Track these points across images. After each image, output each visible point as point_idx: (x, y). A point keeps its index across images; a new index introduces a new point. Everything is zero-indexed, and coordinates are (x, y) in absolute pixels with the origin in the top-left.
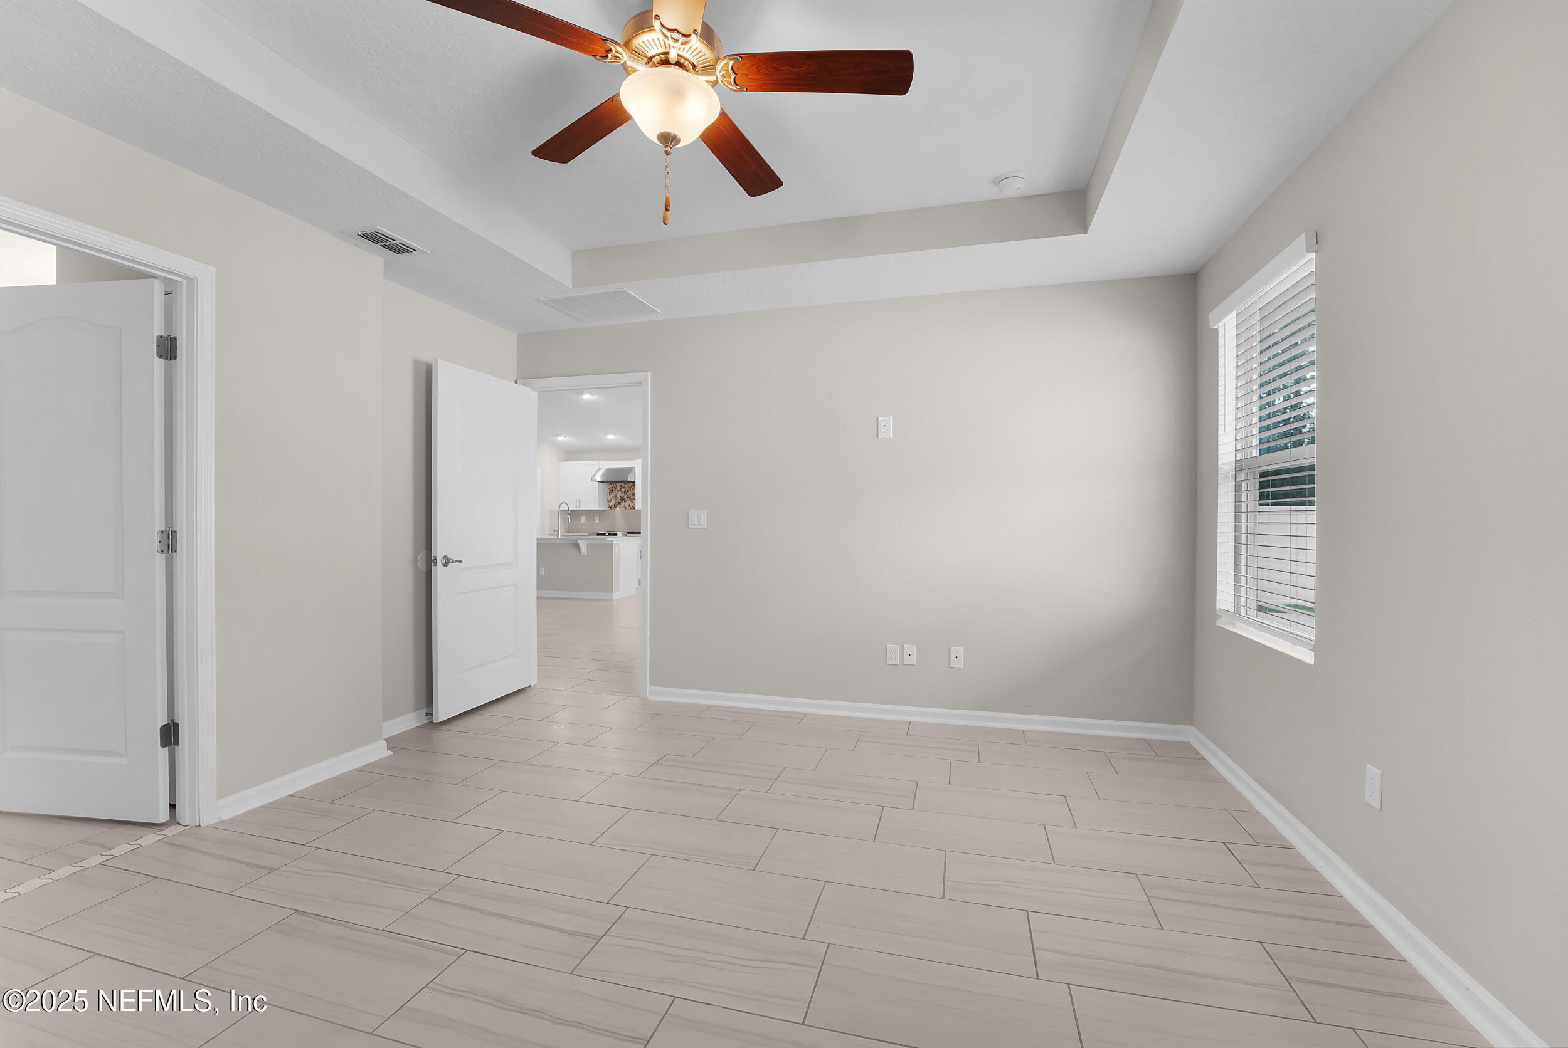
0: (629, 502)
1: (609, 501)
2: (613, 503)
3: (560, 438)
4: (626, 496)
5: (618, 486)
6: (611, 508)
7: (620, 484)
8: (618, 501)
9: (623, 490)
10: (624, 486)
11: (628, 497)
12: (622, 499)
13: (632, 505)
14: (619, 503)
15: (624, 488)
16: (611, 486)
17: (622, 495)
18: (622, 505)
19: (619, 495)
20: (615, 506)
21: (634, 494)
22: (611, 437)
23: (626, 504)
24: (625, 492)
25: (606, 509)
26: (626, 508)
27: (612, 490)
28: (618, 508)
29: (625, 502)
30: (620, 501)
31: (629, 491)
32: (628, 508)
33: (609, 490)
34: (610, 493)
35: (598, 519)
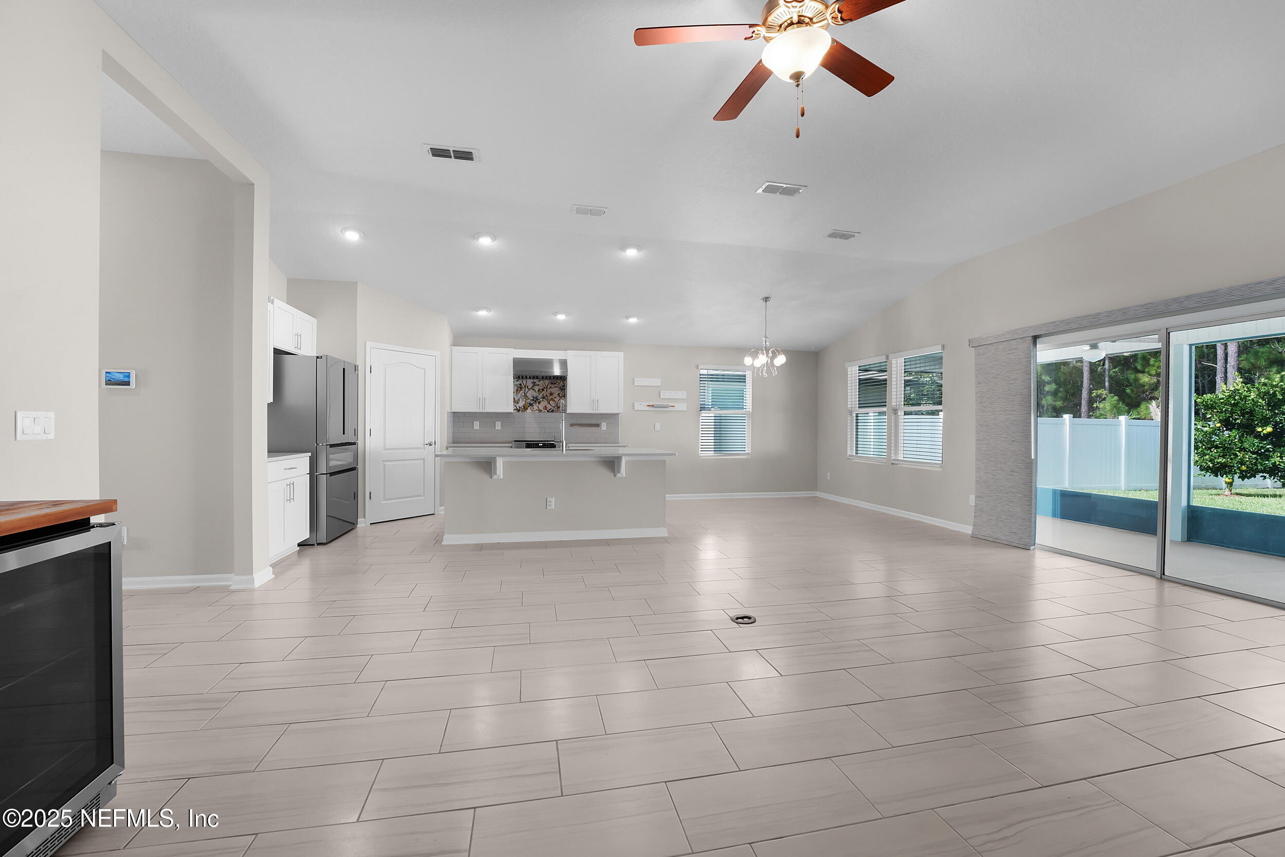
1: (516, 402)
2: (521, 404)
3: (482, 313)
4: (541, 396)
5: (529, 383)
6: (519, 411)
9: (537, 388)
10: (537, 383)
11: (544, 398)
12: (536, 400)
14: (531, 405)
15: (538, 385)
16: (518, 383)
17: (535, 394)
18: (535, 407)
19: (531, 394)
20: (525, 408)
22: (561, 317)
23: (541, 406)
24: (539, 390)
25: (512, 411)
26: (540, 411)
28: (529, 411)
29: (539, 403)
30: (532, 402)
31: (544, 388)
32: (543, 411)
33: (516, 385)
34: (517, 390)
35: (498, 425)
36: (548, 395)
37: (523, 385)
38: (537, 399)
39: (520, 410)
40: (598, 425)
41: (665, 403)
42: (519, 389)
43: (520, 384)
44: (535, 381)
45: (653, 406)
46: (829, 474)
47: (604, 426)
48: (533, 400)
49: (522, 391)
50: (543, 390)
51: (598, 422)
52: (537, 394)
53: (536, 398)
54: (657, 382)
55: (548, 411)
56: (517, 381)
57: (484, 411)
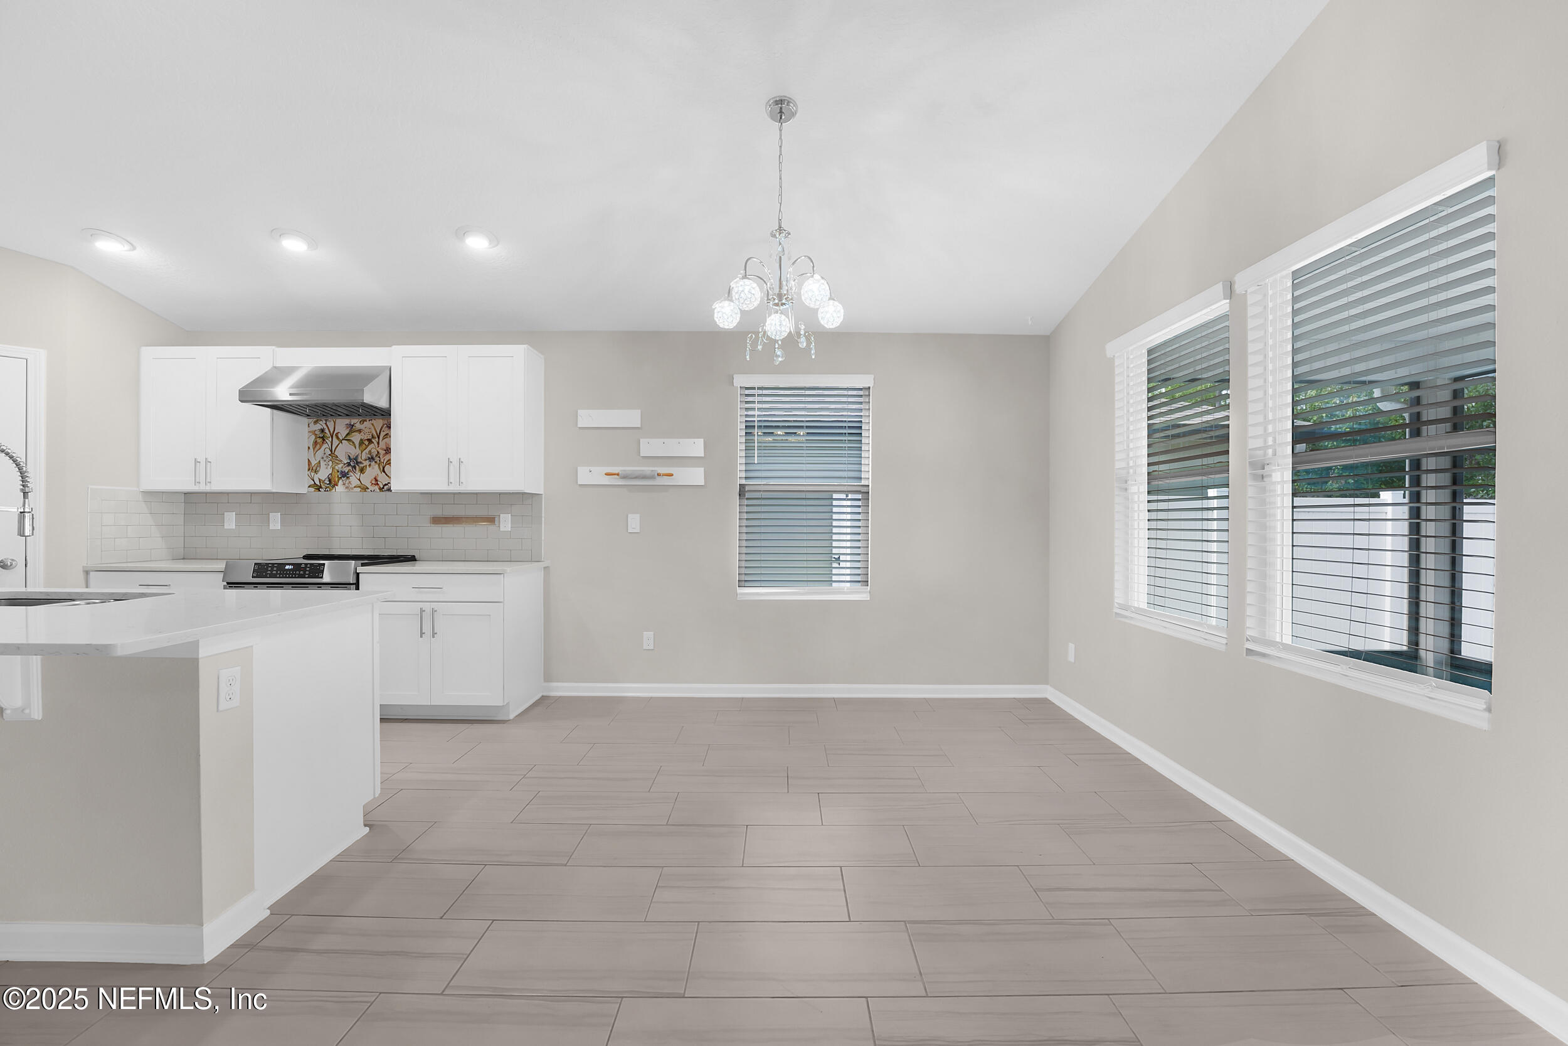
0: (373, 471)
1: (313, 469)
2: (324, 473)
3: (108, 247)
4: (365, 455)
5: (341, 426)
6: (318, 488)
7: (347, 421)
8: (339, 467)
9: (356, 437)
10: (358, 426)
11: (371, 459)
12: (353, 462)
13: (382, 479)
14: (344, 475)
15: (360, 431)
16: (318, 427)
17: (354, 452)
18: (353, 480)
19: (344, 451)
20: (332, 483)
21: (388, 451)
22: (294, 246)
23: (366, 479)
24: (361, 442)
25: (304, 490)
26: (365, 489)
27: (321, 438)
28: (340, 488)
29: (362, 471)
30: (346, 470)
31: (373, 437)
32: (371, 488)
33: (314, 433)
34: (316, 443)
35: (275, 521)
36: (382, 452)
37: (327, 431)
38: (358, 463)
39: (321, 487)
40: (491, 520)
41: (647, 469)
42: (319, 440)
43: (322, 431)
44: (353, 421)
45: (618, 475)
46: (1072, 646)
47: (506, 522)
48: (349, 464)
49: (325, 446)
50: (370, 441)
51: (491, 513)
52: (358, 451)
53: (356, 459)
54: (631, 418)
55: (381, 489)
56: (316, 423)
57: (208, 488)
